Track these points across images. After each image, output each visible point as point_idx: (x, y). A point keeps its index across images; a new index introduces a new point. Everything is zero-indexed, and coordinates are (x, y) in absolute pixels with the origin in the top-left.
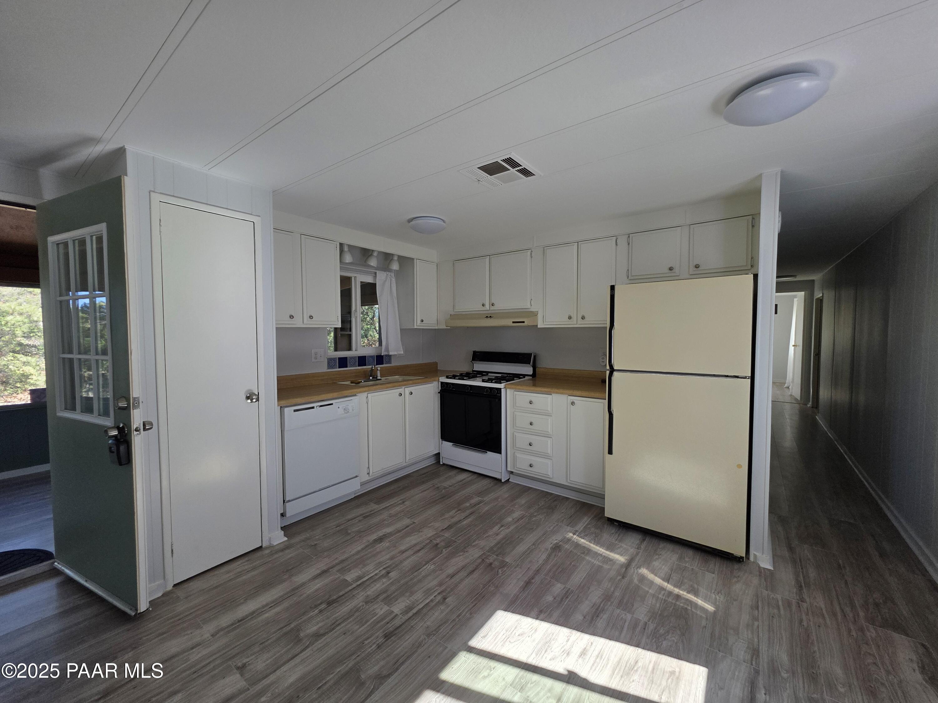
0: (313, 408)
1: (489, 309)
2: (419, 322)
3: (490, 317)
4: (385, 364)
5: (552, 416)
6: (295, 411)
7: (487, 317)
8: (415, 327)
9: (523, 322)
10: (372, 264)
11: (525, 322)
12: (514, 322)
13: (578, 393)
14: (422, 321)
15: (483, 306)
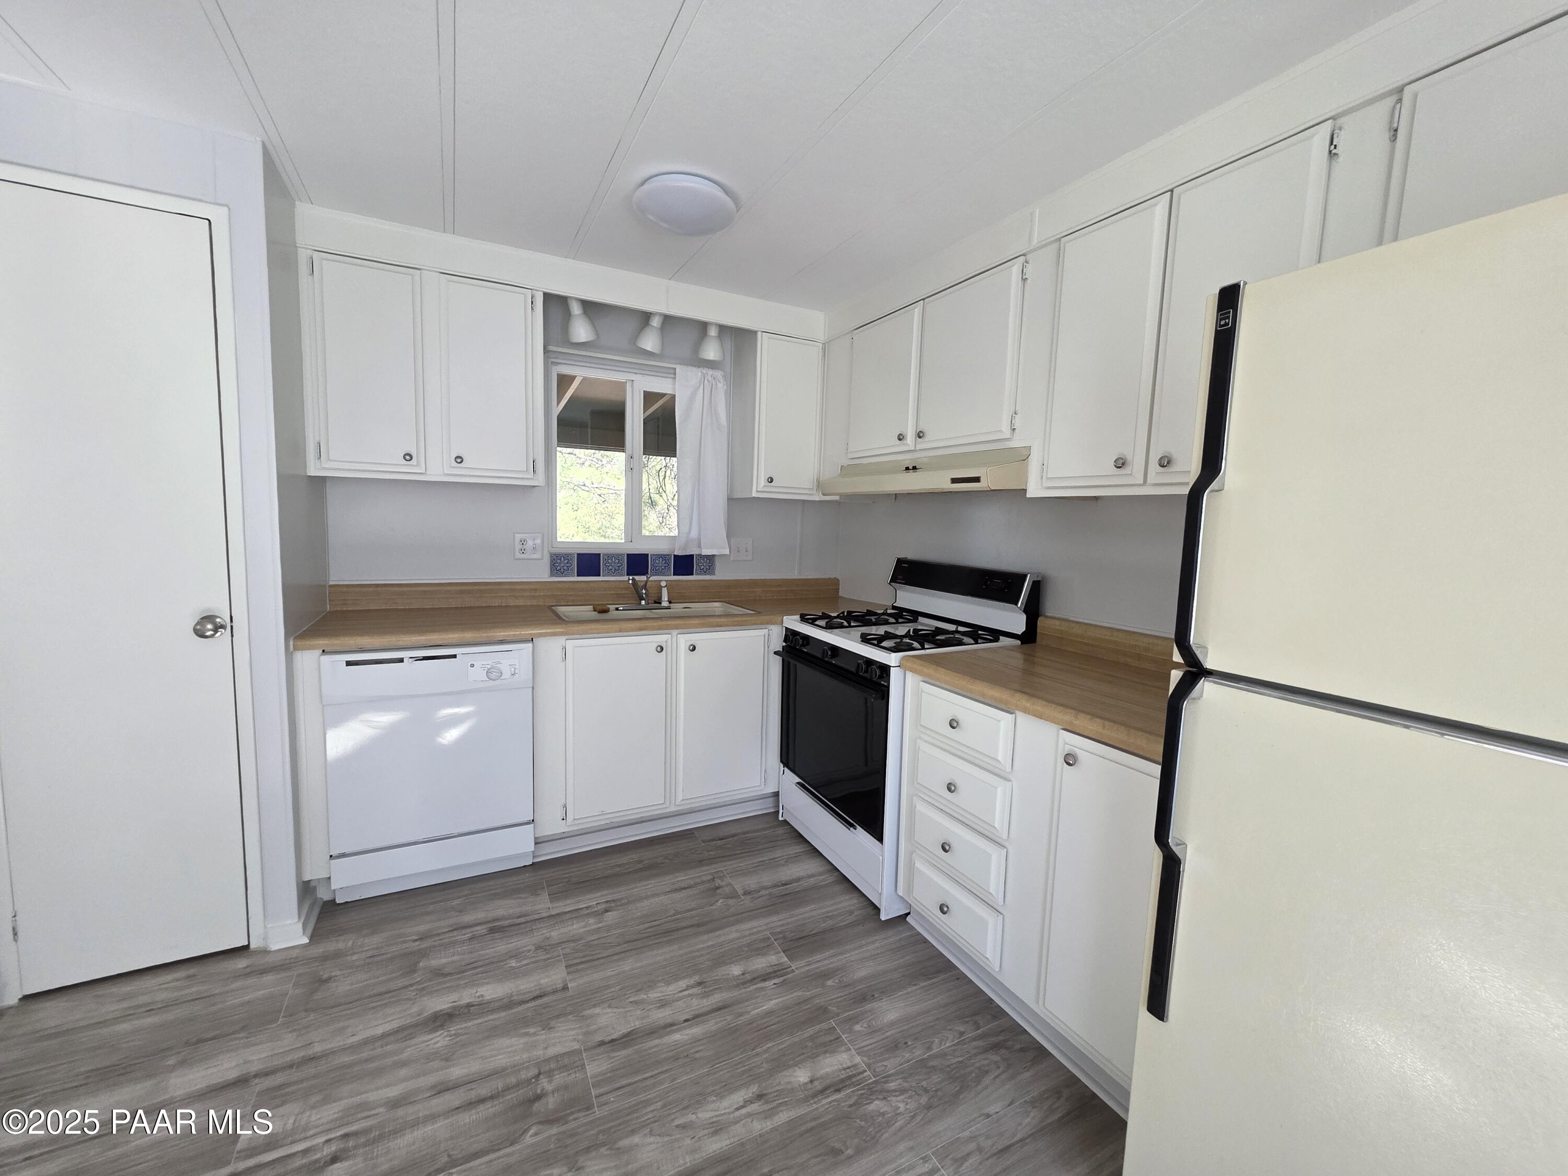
0: (401, 660)
1: (913, 449)
2: (763, 482)
3: (914, 468)
4: (697, 574)
5: (1009, 780)
6: (349, 663)
7: (907, 469)
8: (754, 495)
9: (977, 480)
10: (649, 348)
11: (982, 479)
12: (954, 481)
13: (1093, 726)
14: (771, 480)
15: (900, 440)
